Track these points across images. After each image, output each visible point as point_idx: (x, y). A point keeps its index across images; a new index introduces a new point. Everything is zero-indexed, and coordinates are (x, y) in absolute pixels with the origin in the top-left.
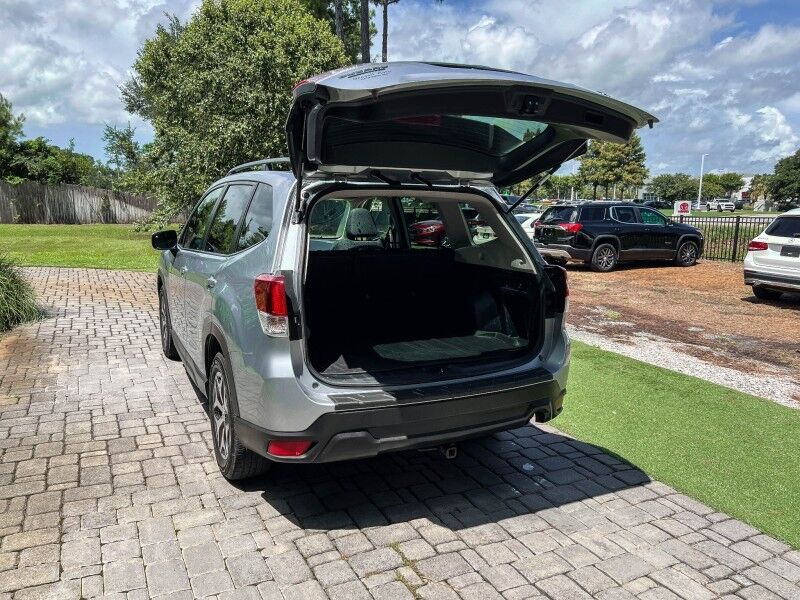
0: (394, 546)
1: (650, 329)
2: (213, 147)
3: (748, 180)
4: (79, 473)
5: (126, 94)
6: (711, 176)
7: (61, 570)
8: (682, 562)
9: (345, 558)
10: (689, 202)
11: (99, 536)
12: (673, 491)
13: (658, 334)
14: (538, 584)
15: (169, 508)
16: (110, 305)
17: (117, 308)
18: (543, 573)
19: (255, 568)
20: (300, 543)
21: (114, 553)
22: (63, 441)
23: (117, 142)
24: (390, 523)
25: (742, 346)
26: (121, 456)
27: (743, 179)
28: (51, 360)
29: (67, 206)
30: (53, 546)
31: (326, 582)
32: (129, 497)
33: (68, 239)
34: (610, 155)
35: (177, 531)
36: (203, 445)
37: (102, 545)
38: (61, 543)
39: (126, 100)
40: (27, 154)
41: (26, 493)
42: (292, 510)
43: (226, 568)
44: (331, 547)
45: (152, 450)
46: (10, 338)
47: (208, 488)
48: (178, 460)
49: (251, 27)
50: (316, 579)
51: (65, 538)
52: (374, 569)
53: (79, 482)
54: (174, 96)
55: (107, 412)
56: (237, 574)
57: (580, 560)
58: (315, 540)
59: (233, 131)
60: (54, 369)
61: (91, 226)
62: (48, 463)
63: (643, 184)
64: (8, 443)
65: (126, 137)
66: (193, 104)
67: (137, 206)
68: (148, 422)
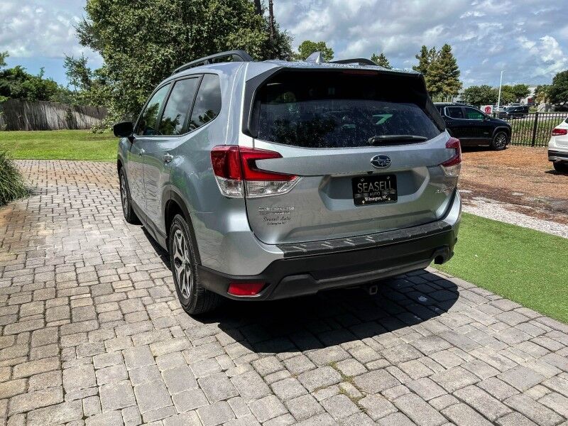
0: (332, 365)
1: (484, 195)
2: (147, 68)
3: (532, 90)
4: (71, 312)
5: (79, 31)
6: (506, 87)
7: (64, 393)
8: (564, 371)
9: (295, 376)
10: (491, 106)
11: (93, 363)
12: (539, 315)
13: (491, 198)
14: (455, 393)
15: (146, 338)
16: (80, 185)
17: (85, 187)
18: (457, 385)
19: (223, 386)
20: (256, 364)
21: (106, 377)
22: (55, 287)
23: (74, 68)
24: (324, 346)
25: (556, 205)
26: (102, 298)
27: (529, 89)
28: (39, 226)
29: (41, 117)
30: (56, 372)
31: (283, 397)
32: (112, 330)
33: (43, 141)
34: (434, 72)
35: (155, 357)
36: (165, 288)
37: (95, 370)
38: (62, 369)
39: (80, 36)
40: (9, 79)
41: (29, 329)
42: (245, 337)
43: (200, 387)
44: (282, 367)
45: (126, 292)
46: (7, 210)
47: (175, 322)
48: (147, 300)
50: (274, 394)
51: (64, 366)
52: (321, 385)
53: (71, 319)
54: (116, 30)
55: (87, 264)
56: (209, 392)
57: (483, 372)
58: (268, 362)
59: (163, 55)
60: (43, 232)
61: (59, 132)
62: (45, 305)
63: (458, 94)
64: (11, 290)
65: (81, 65)
66: (131, 36)
67: (92, 116)
68: (120, 271)
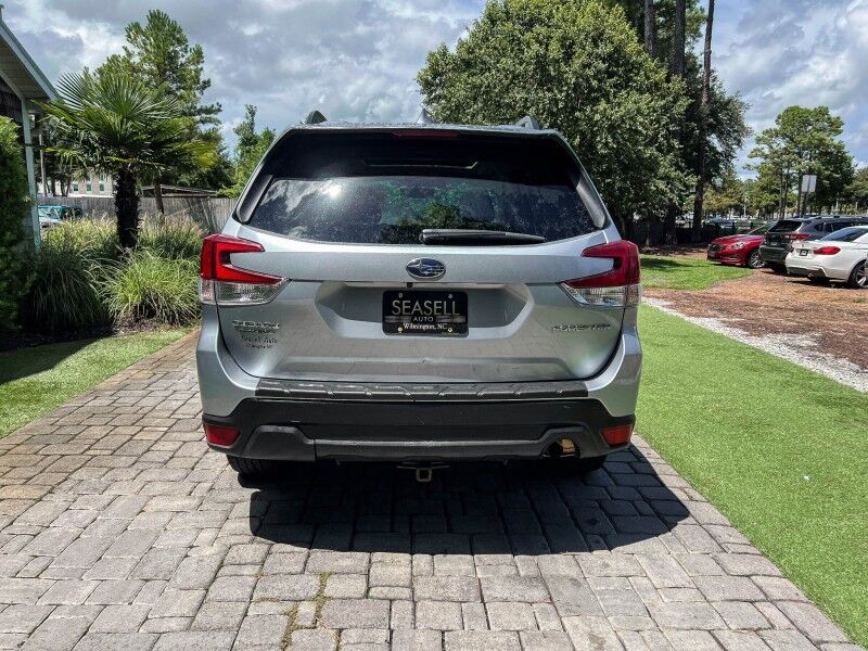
4: (124, 443)
7: (11, 524)
9: (260, 575)
11: (74, 501)
15: (158, 489)
19: (165, 564)
20: (234, 549)
21: (67, 519)
22: (145, 414)
26: (175, 435)
31: (211, 596)
32: (139, 472)
35: (141, 512)
37: (67, 510)
38: (39, 501)
41: (65, 453)
43: (142, 557)
44: (259, 560)
47: (214, 477)
49: (530, 25)
50: (207, 590)
51: (47, 497)
53: (115, 451)
58: (251, 549)
62: (112, 431)
